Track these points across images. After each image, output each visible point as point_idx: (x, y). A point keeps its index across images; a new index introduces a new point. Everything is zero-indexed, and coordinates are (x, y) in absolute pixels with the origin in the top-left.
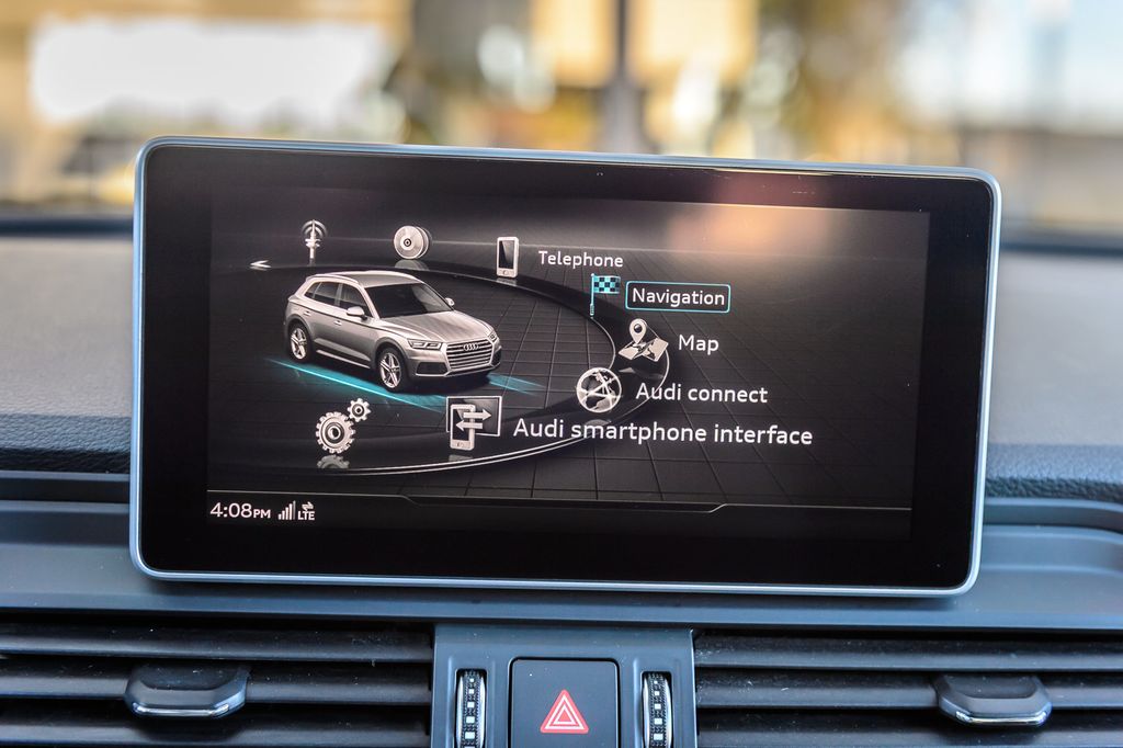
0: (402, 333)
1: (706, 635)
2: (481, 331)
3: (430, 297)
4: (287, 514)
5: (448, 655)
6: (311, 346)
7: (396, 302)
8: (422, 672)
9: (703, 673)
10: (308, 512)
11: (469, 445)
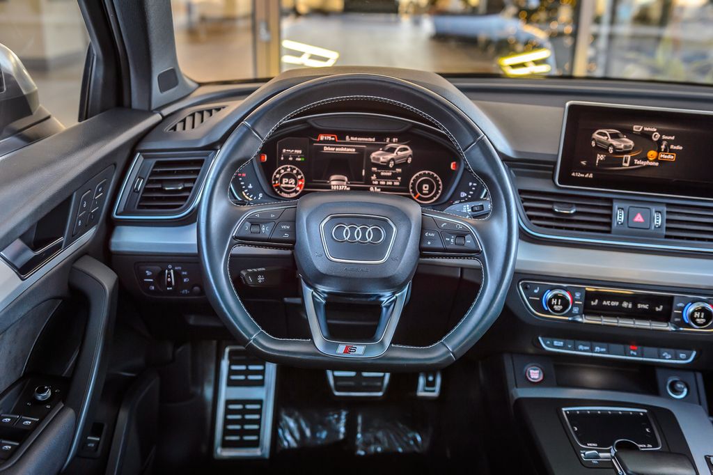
0: (615, 142)
1: (668, 205)
2: (631, 143)
3: (621, 135)
4: (587, 176)
5: (616, 206)
6: (596, 144)
7: (614, 136)
8: (611, 208)
9: (668, 212)
10: (591, 176)
11: (627, 165)
